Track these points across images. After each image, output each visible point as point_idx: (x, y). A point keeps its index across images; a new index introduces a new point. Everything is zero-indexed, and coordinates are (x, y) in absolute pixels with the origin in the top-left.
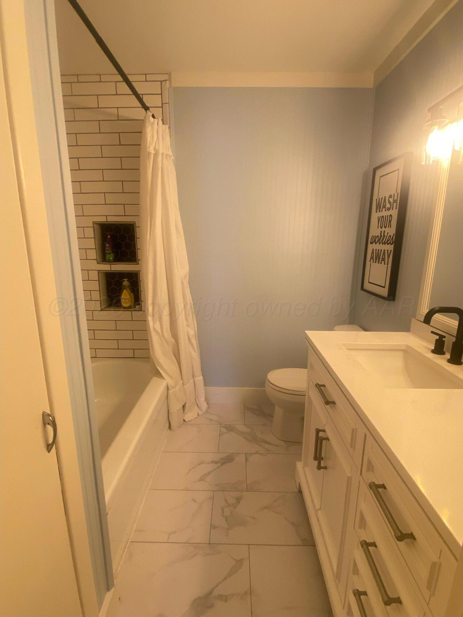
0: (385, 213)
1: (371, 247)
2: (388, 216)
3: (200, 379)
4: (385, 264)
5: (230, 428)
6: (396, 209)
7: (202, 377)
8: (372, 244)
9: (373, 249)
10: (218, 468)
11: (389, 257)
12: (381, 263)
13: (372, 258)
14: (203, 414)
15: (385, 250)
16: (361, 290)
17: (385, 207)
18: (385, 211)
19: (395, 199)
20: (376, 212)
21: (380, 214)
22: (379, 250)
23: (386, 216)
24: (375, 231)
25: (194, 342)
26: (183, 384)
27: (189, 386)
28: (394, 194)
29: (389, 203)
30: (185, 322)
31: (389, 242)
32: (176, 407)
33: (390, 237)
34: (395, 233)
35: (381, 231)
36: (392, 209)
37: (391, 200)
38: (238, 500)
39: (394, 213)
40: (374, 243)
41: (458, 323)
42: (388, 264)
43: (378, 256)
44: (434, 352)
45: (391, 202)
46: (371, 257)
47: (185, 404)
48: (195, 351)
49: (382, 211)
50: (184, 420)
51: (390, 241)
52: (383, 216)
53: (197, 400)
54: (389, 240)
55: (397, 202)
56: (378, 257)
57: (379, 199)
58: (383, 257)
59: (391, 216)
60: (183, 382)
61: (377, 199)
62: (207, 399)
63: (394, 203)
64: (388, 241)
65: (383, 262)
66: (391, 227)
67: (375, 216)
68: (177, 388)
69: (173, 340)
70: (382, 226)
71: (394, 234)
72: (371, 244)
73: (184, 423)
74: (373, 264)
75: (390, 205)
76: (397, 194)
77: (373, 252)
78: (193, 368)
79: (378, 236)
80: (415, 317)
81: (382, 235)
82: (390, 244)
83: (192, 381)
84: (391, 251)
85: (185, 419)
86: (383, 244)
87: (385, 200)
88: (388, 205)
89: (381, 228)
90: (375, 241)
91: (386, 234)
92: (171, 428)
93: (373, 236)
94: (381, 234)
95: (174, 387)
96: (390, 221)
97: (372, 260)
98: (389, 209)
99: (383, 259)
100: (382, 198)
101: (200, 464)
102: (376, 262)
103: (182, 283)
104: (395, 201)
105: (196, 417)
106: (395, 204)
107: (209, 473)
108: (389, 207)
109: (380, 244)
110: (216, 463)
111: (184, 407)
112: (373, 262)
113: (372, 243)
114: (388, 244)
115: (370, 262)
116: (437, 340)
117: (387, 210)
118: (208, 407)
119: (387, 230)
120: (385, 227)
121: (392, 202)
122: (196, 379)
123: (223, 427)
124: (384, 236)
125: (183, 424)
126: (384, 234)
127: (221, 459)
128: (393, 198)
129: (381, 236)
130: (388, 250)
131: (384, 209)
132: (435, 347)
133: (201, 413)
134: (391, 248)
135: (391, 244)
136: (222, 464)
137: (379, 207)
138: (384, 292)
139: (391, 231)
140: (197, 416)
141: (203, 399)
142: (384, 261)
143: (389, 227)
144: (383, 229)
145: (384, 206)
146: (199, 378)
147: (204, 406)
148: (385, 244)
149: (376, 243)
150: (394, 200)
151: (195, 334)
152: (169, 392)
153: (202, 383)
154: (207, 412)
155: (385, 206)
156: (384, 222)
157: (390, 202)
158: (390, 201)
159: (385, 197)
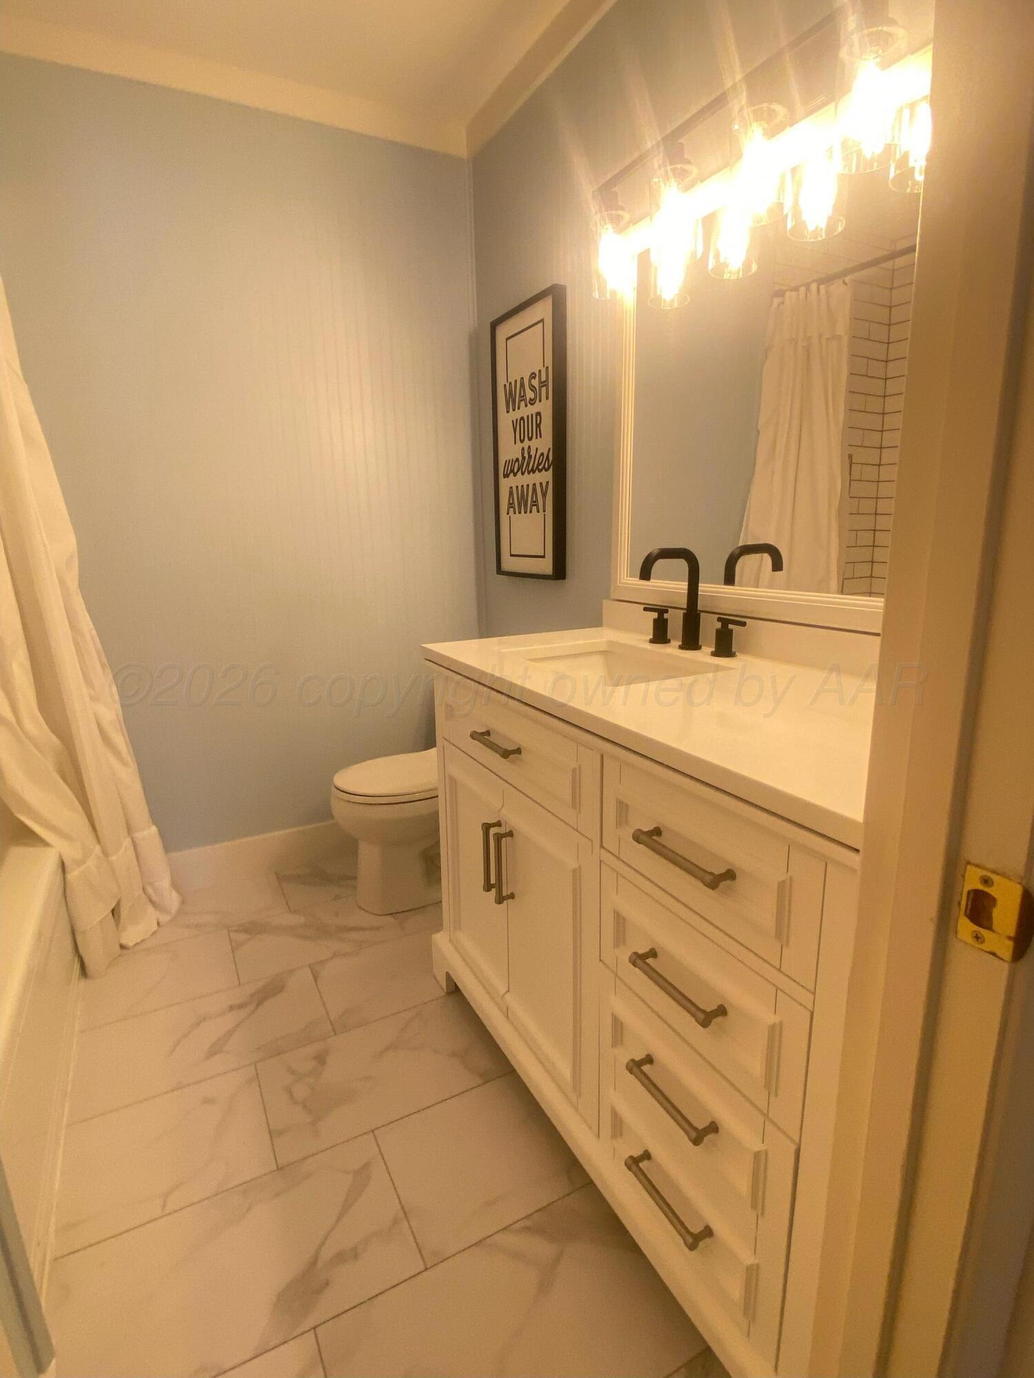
0: (526, 411)
1: (505, 484)
2: (532, 415)
3: (149, 834)
4: (538, 512)
5: (253, 929)
6: (547, 398)
7: (154, 829)
8: (508, 477)
9: (511, 488)
10: (250, 1015)
11: (544, 495)
12: (531, 512)
13: (511, 505)
14: (171, 921)
15: (534, 484)
16: (498, 573)
17: (523, 400)
18: (526, 406)
19: (543, 378)
20: (508, 412)
21: (516, 415)
22: (522, 486)
23: (528, 416)
24: (510, 450)
25: (120, 740)
26: (105, 853)
27: (122, 856)
28: (540, 371)
29: (531, 390)
30: (85, 690)
31: (540, 467)
32: (93, 915)
33: (542, 457)
34: (551, 446)
35: (523, 449)
36: (540, 401)
37: (535, 383)
38: (321, 1059)
39: (545, 407)
40: (512, 475)
41: (687, 583)
42: (544, 511)
43: (523, 499)
44: (652, 641)
45: (534, 387)
46: (509, 504)
47: (118, 904)
48: (125, 764)
49: (519, 408)
50: (122, 947)
51: (543, 464)
52: (522, 418)
53: (150, 890)
54: (541, 463)
55: (547, 386)
56: (523, 502)
57: (510, 383)
58: (532, 498)
59: (538, 414)
60: (102, 847)
61: (505, 385)
62: (175, 885)
63: (540, 388)
64: (539, 464)
65: (534, 508)
66: (541, 437)
67: (506, 420)
68: (91, 863)
69: (54, 739)
70: (522, 438)
71: (549, 449)
72: (504, 477)
73: (125, 952)
74: (515, 517)
75: (533, 393)
76: (545, 368)
77: (511, 493)
78: (124, 807)
79: (517, 460)
80: (608, 597)
81: (526, 455)
82: (544, 471)
83: (127, 842)
84: (548, 482)
85: (124, 941)
86: (529, 473)
87: (522, 385)
88: (530, 395)
89: (522, 441)
90: (512, 471)
91: (533, 453)
92: (89, 973)
93: (506, 461)
94: (523, 454)
95: (79, 863)
96: (538, 426)
97: (511, 510)
98: (532, 402)
99: (535, 503)
100: (516, 381)
101: (198, 1024)
102: (520, 513)
103: (62, 582)
104: (543, 384)
105: (155, 931)
106: (544, 390)
107: (230, 1033)
108: (533, 397)
109: (523, 474)
110: (241, 1006)
111: (114, 912)
112: (515, 513)
113: (506, 476)
114: (540, 471)
115: (508, 514)
116: (655, 621)
117: (529, 405)
118: (183, 902)
119: (534, 443)
120: (530, 439)
121: (537, 388)
122: (138, 835)
123: (236, 931)
124: (530, 457)
125: (120, 956)
126: (529, 453)
127: (252, 995)
128: (537, 377)
129: (524, 458)
130: (541, 484)
131: (523, 403)
132: (654, 636)
133: (165, 918)
134: (546, 477)
135: (546, 470)
136: (258, 1005)
137: (511, 401)
138: (546, 566)
139: (543, 444)
140: (156, 929)
141: (165, 883)
142: (537, 506)
143: (537, 438)
144: (527, 443)
145: (523, 398)
146: (146, 833)
147: (173, 900)
148: (534, 472)
149: (515, 475)
150: (540, 382)
151: (118, 718)
152: (69, 876)
153: (157, 842)
154: (181, 912)
155: (523, 396)
156: (526, 428)
157: (532, 388)
158: (533, 384)
159: (522, 378)
